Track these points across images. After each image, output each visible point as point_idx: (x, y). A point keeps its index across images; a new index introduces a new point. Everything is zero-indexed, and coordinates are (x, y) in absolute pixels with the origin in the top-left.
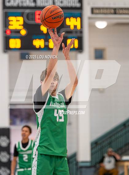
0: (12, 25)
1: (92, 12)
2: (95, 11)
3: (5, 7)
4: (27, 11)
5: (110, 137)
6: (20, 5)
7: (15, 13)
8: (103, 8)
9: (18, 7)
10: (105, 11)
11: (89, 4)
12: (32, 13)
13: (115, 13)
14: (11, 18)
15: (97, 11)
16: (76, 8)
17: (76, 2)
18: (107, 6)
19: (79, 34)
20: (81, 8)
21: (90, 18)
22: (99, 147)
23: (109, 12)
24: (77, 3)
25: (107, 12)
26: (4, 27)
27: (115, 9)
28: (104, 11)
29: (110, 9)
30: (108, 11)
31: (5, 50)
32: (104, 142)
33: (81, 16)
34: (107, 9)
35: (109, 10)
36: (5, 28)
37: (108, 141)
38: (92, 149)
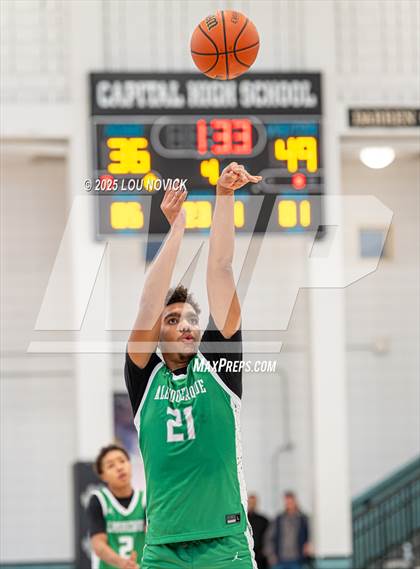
0: (119, 162)
1: (351, 123)
2: (359, 118)
3: (95, 110)
4: (162, 121)
5: (409, 485)
6: (141, 103)
7: (128, 126)
8: (382, 110)
9: (135, 111)
10: (388, 118)
11: (340, 98)
12: (176, 125)
13: (418, 124)
14: (113, 143)
15: (366, 118)
16: (302, 111)
17: (302, 94)
18: (393, 102)
19: (313, 187)
20: (317, 110)
21: (343, 139)
22: (376, 513)
23: (399, 121)
24: (306, 96)
25: (394, 120)
26: (94, 169)
27: (417, 112)
28: (386, 118)
29: (403, 110)
30: (398, 118)
31: (98, 235)
32: (389, 498)
33: (317, 134)
34: (393, 110)
35: (399, 115)
36: (96, 171)
37: (403, 496)
38: (355, 519)
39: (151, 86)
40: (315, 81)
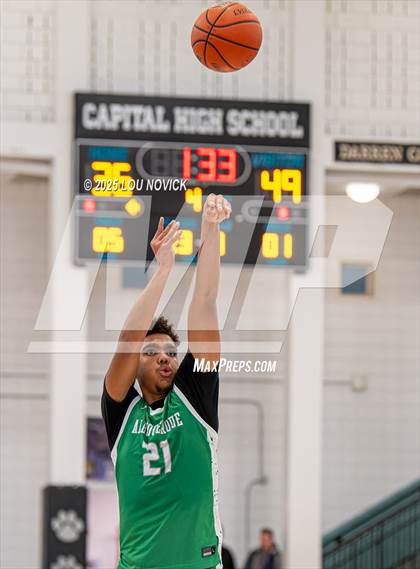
1: (338, 157)
2: (346, 152)
3: (79, 131)
4: (148, 145)
5: (381, 523)
6: (127, 126)
8: (369, 144)
9: (120, 134)
10: (375, 153)
11: (328, 131)
12: (161, 150)
13: (405, 160)
14: (97, 166)
15: (353, 153)
19: (296, 220)
20: (305, 142)
21: (329, 172)
22: (347, 551)
23: (386, 157)
24: (292, 128)
27: (405, 148)
28: (373, 153)
29: (390, 145)
30: (385, 153)
31: (78, 259)
32: (360, 535)
33: (303, 166)
34: (380, 145)
35: (386, 149)
37: (376, 534)
38: (325, 556)
39: (137, 110)
40: (303, 112)
